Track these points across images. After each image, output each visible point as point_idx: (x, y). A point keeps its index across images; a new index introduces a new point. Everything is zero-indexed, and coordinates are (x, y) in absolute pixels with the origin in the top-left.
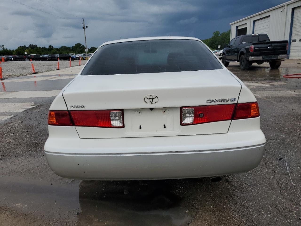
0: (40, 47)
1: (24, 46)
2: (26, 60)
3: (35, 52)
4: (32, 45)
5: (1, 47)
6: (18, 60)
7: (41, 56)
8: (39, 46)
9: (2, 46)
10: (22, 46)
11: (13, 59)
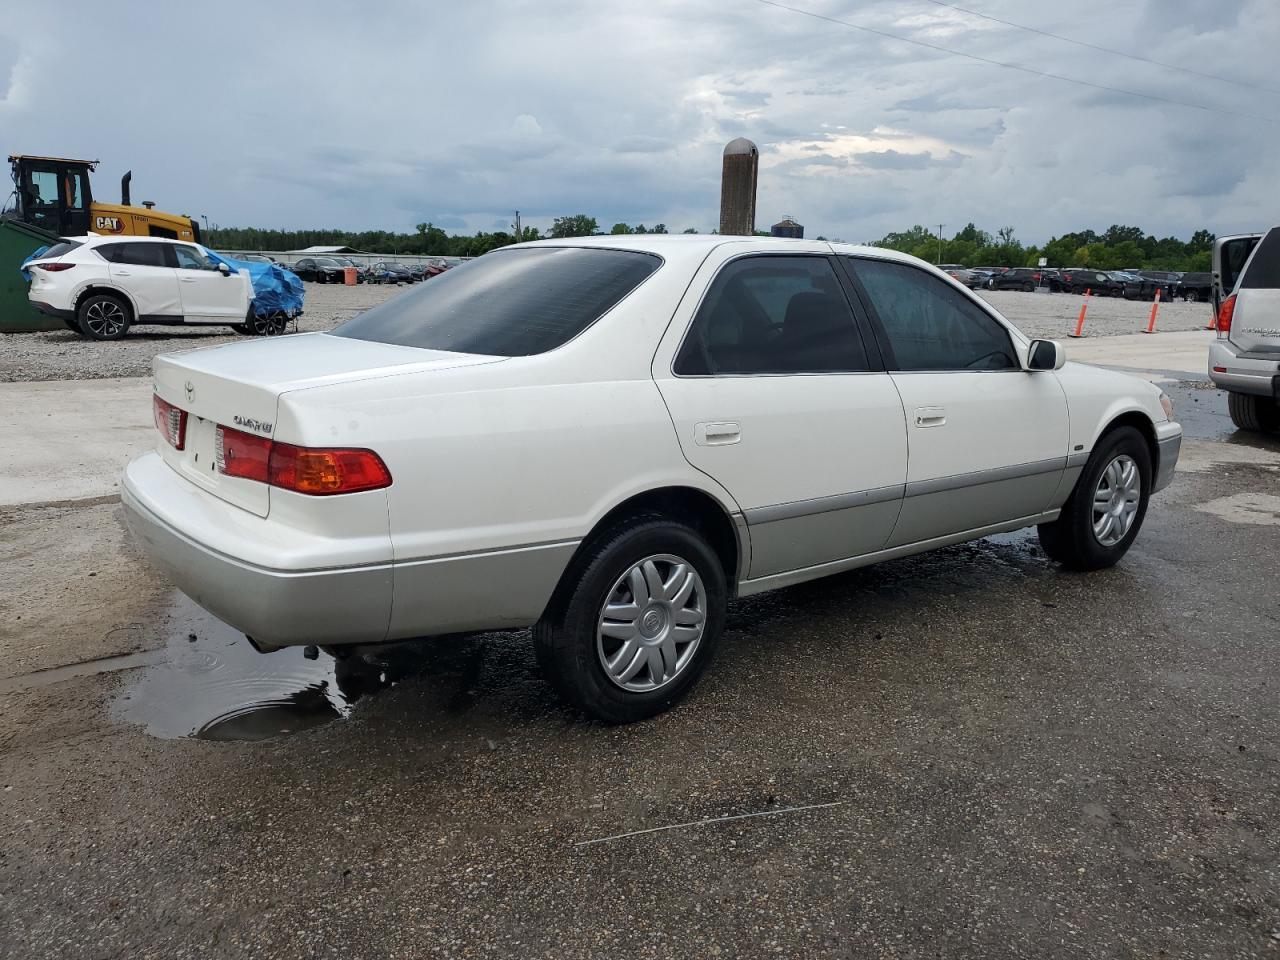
0: (1152, 238)
1: (1088, 231)
2: (1039, 289)
3: (1114, 259)
4: (1123, 228)
5: (1002, 234)
6: (1007, 286)
7: (1101, 278)
8: (1150, 235)
9: (1004, 231)
10: (1077, 233)
11: (992, 281)
